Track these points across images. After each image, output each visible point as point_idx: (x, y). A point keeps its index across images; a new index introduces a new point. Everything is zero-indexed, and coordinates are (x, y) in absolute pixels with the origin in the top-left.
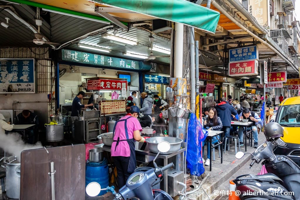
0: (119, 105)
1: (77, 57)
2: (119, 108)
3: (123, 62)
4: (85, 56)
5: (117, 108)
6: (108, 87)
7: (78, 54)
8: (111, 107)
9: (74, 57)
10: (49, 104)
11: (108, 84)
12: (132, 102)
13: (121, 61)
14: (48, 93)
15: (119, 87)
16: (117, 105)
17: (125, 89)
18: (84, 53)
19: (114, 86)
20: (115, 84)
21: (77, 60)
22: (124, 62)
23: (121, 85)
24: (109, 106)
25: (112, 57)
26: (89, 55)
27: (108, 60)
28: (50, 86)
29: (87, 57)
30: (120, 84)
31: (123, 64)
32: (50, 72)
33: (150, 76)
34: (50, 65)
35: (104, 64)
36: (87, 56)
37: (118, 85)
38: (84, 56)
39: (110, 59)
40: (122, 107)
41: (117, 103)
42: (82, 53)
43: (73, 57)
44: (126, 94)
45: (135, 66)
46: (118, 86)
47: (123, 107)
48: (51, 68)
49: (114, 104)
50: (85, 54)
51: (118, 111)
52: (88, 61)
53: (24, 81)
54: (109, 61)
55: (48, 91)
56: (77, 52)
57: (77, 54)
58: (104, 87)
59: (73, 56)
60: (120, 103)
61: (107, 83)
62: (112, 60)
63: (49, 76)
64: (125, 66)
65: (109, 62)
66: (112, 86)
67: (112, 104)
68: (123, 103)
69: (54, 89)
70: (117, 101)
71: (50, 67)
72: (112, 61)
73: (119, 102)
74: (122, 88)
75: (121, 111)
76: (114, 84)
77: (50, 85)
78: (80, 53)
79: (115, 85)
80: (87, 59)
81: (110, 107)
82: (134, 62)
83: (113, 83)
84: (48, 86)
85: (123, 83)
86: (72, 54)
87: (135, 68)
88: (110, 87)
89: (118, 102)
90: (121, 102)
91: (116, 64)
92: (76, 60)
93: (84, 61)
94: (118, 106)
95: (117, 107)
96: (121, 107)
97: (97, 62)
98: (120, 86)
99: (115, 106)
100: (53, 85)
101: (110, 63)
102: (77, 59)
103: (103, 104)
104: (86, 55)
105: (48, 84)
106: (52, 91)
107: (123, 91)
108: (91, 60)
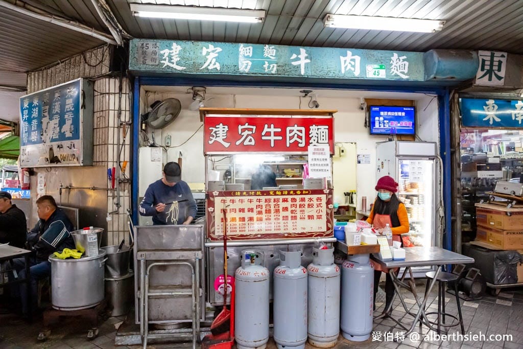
0: (298, 209)
1: (179, 59)
2: (294, 218)
3: (354, 60)
4: (208, 53)
5: (285, 218)
6: (246, 143)
7: (184, 50)
8: (260, 213)
9: (170, 59)
10: (110, 194)
11: (246, 133)
12: (394, 196)
13: (345, 55)
14: (110, 166)
15: (296, 143)
16: (286, 209)
17: (327, 148)
18: (200, 44)
19: (272, 138)
20: (279, 130)
21: (179, 68)
22: (358, 59)
23: (303, 135)
24: (251, 210)
25: (308, 48)
26: (219, 49)
27: (294, 56)
28: (116, 147)
29: (213, 55)
30: (301, 131)
31: (354, 66)
32: (117, 108)
33: (491, 102)
34: (117, 91)
35: (278, 70)
36: (213, 51)
37: (288, 135)
38: (204, 53)
39: (299, 53)
40: (311, 217)
41: (285, 200)
42: (196, 43)
43: (165, 60)
44: (329, 168)
45: (406, 71)
46: (291, 138)
47: (315, 215)
48: (120, 99)
49: (272, 204)
50: (207, 48)
51: (291, 231)
52: (218, 66)
53: (67, 136)
54: (298, 59)
55: (110, 159)
56: (180, 42)
57: (179, 48)
58: (227, 145)
59: (166, 55)
60: (303, 200)
61: (240, 127)
62: (306, 58)
63: (112, 121)
64: (363, 70)
65: (294, 63)
66: (264, 138)
67: (263, 203)
68: (315, 202)
69: (126, 156)
70: (289, 194)
71: (117, 96)
72: (308, 61)
73: (298, 197)
74: (308, 143)
75: (305, 231)
76: (273, 130)
77: (116, 142)
78: (189, 45)
79: (276, 134)
80: (214, 60)
81: (254, 215)
82: (405, 57)
83: (266, 129)
84: (110, 147)
85: (313, 128)
86: (162, 52)
87: (405, 77)
88: (253, 143)
89: (289, 197)
90: (307, 197)
91: (325, 67)
92: (175, 66)
93: (204, 67)
94: (292, 212)
95: (288, 214)
96: (307, 214)
97: (249, 67)
98: (300, 138)
99: (277, 211)
100: (123, 144)
101: (299, 67)
102: (177, 64)
103: (224, 201)
104: (209, 50)
105: (111, 141)
106: (122, 159)
107: (317, 156)
108: (229, 62)
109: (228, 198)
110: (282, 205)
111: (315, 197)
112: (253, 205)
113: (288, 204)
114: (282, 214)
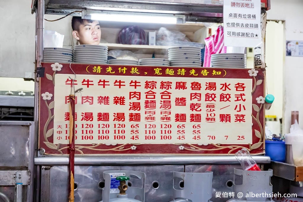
0: (203, 103)
2: (196, 118)
5: (181, 118)
8: (136, 106)
16: (181, 101)
24: (119, 101)
40: (225, 118)
41: (181, 86)
44: (258, 31)
47: (233, 114)
49: (158, 91)
51: (190, 142)
60: (212, 86)
67: (142, 89)
68: (233, 92)
70: (187, 74)
73: (203, 81)
75: (214, 142)
81: (125, 109)
89: (189, 81)
90: (219, 82)
94: (193, 107)
95: (186, 110)
96: (218, 112)
99: (167, 105)
103: (72, 82)
107: (238, 10)
109: (80, 78)
110: (176, 93)
111: (233, 82)
112: (124, 92)
113: (186, 93)
114: (176, 109)
